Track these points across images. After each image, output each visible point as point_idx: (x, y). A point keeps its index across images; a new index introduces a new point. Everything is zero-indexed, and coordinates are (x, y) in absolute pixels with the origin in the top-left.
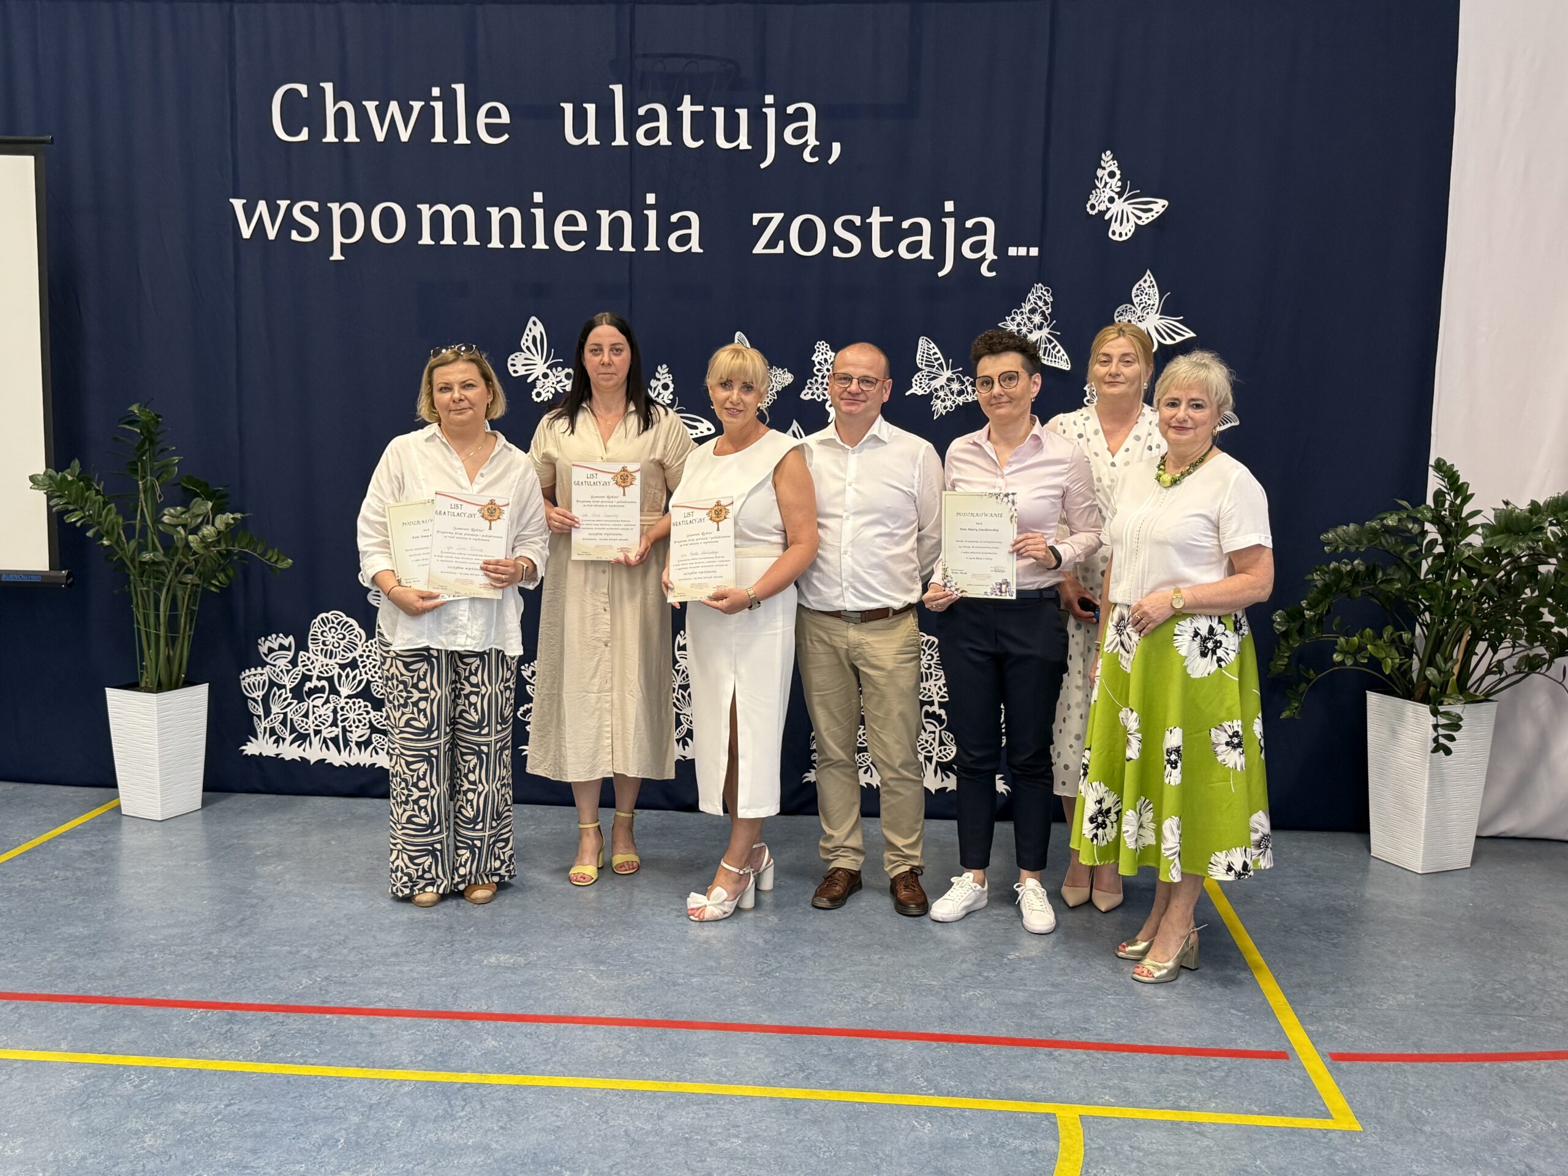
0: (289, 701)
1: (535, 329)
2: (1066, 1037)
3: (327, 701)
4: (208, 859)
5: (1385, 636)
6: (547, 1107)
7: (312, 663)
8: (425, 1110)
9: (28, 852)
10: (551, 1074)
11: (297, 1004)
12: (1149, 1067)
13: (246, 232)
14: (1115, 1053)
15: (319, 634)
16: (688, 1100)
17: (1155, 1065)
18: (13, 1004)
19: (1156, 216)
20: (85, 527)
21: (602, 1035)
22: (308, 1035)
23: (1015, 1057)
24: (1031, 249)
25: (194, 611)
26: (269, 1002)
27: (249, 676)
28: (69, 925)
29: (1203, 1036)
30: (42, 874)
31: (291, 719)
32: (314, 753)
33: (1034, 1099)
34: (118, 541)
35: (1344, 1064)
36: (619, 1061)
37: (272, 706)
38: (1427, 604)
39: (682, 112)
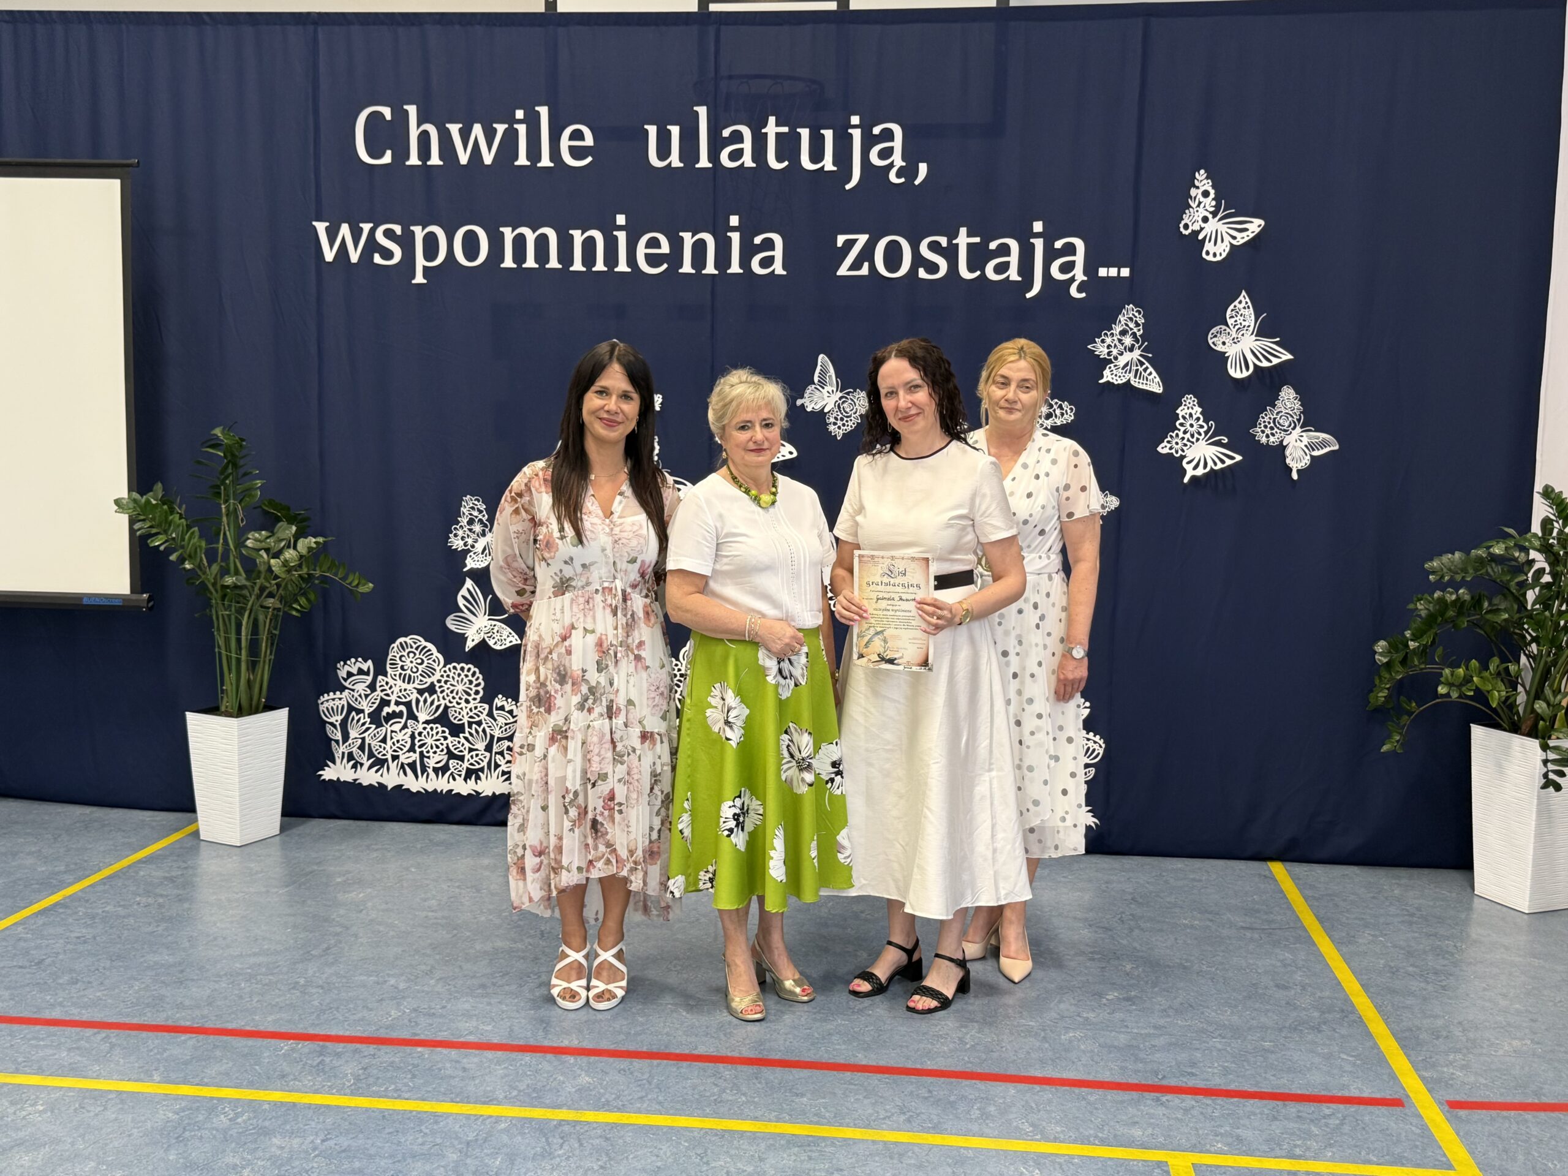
0: (367, 725)
2: (1173, 1082)
3: (405, 727)
4: (287, 886)
5: (1491, 668)
6: (646, 1147)
7: (391, 688)
8: (523, 1148)
9: (109, 877)
10: (648, 1112)
11: (387, 1036)
12: (1261, 1114)
13: (329, 256)
14: (1225, 1099)
15: (398, 659)
16: (788, 1142)
17: (1266, 1111)
18: (104, 1033)
19: (1252, 235)
20: (169, 551)
21: (696, 1072)
22: (399, 1068)
23: (1122, 1102)
24: (1122, 269)
25: (275, 635)
26: (359, 1034)
27: (327, 701)
28: (155, 952)
29: (1314, 1081)
30: (124, 900)
31: (369, 745)
32: (391, 778)
33: (1144, 1146)
34: (200, 566)
35: (1463, 1114)
36: (715, 1100)
37: (350, 731)
38: (1534, 634)
39: (766, 134)
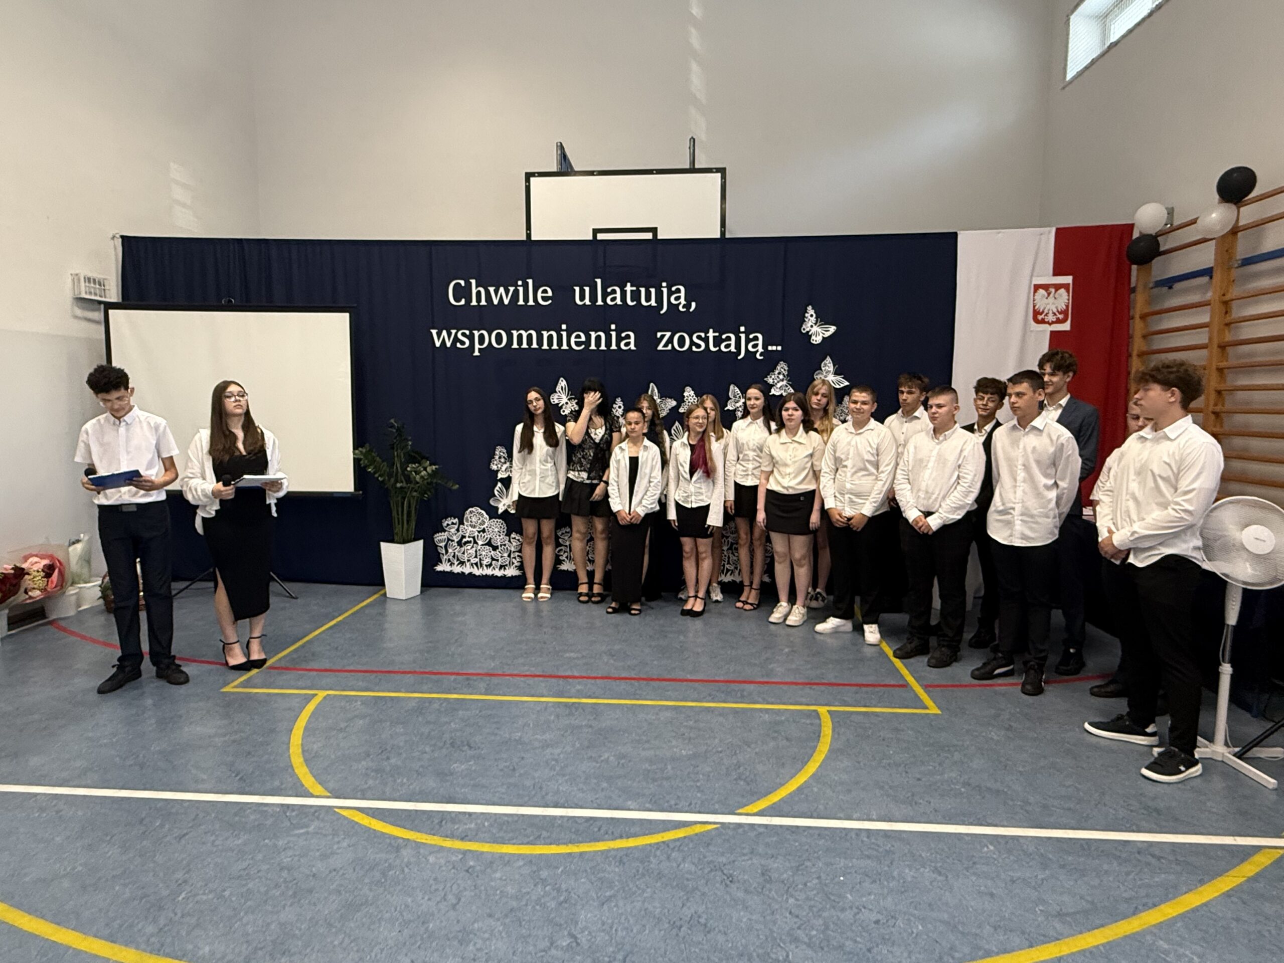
0: (456, 547)
1: (563, 383)
2: (815, 681)
3: (473, 547)
6: (610, 712)
7: (466, 530)
8: (561, 713)
11: (493, 673)
12: (851, 691)
13: (438, 344)
14: (836, 686)
15: (469, 518)
16: (667, 708)
19: (831, 333)
21: (623, 684)
22: (502, 685)
23: (796, 689)
24: (778, 347)
25: (418, 508)
26: (481, 672)
27: (439, 536)
30: (363, 622)
31: (457, 555)
33: (808, 705)
34: (386, 479)
35: (930, 689)
37: (449, 549)
39: (626, 290)
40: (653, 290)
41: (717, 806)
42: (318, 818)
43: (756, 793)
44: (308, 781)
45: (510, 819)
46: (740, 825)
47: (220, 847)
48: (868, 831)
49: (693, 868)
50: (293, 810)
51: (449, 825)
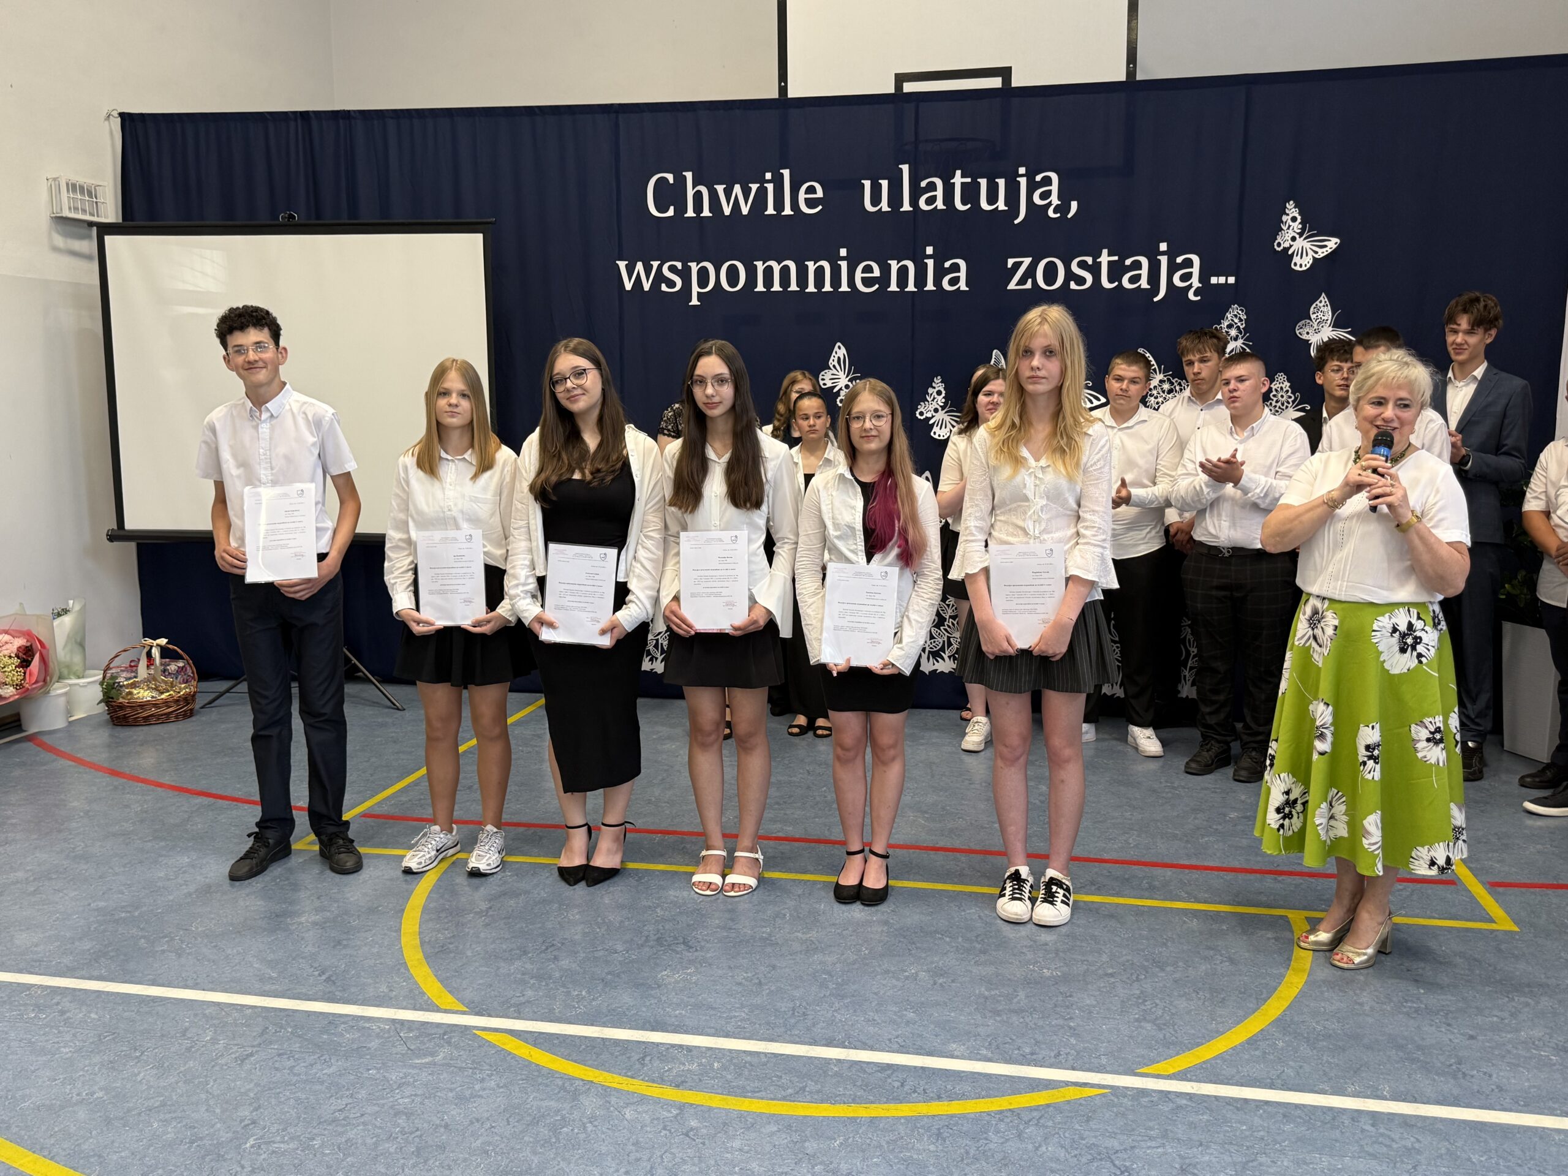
1: (840, 351)
13: (629, 286)
19: (1330, 251)
21: (941, 858)
24: (1229, 278)
33: (1269, 906)
35: (1501, 889)
39: (954, 183)
40: (1001, 182)
41: (1104, 1060)
42: (449, 1043)
43: (1173, 1043)
44: (432, 987)
45: (755, 1060)
46: (1143, 1092)
47: (304, 1077)
48: (1374, 1115)
49: (1062, 1154)
50: (410, 1030)
51: (656, 1063)
